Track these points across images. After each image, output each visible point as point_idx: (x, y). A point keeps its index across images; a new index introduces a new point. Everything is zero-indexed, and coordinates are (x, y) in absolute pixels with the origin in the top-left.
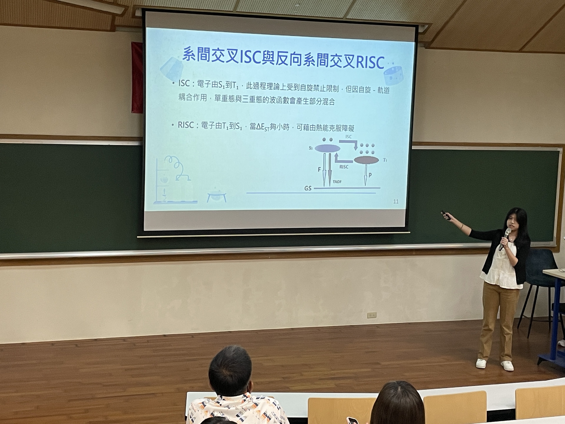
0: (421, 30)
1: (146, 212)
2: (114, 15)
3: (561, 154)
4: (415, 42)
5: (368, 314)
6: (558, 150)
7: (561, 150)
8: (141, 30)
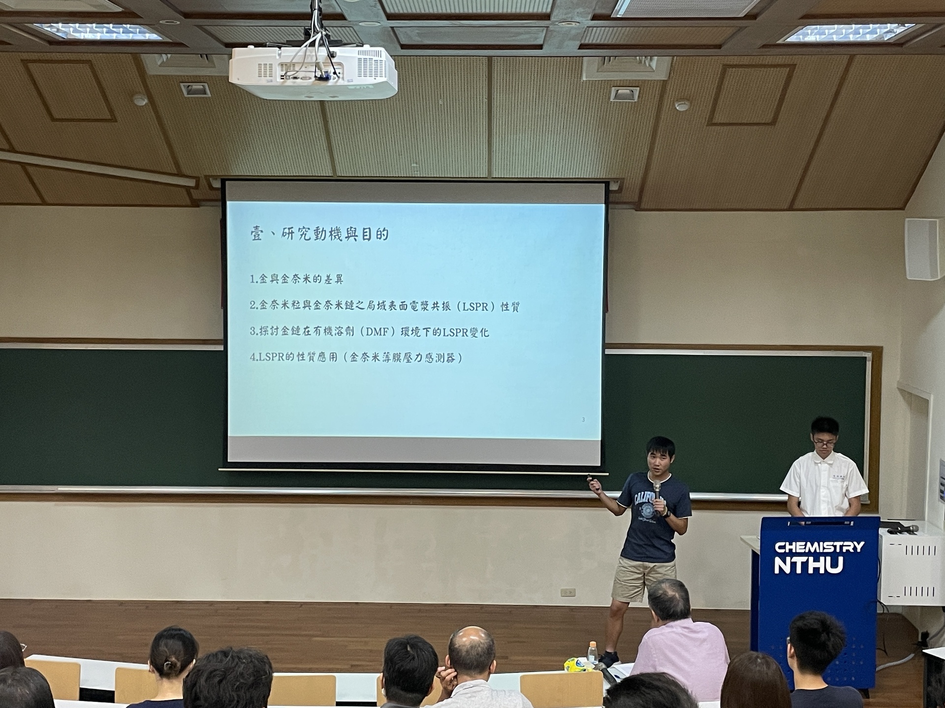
0: (614, 187)
1: (230, 437)
2: (187, 188)
3: (869, 361)
4: (605, 203)
5: (562, 590)
6: (863, 356)
7: (868, 355)
8: (220, 203)
